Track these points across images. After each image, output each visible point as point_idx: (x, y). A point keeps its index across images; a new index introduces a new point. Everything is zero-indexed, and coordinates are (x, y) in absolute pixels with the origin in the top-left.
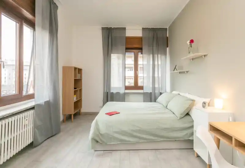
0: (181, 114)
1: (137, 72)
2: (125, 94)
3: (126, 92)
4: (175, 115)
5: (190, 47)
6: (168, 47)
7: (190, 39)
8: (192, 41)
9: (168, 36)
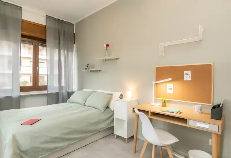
0: (104, 108)
1: (37, 67)
2: (20, 97)
3: (21, 95)
4: (99, 109)
5: (106, 50)
6: (74, 43)
7: (107, 44)
8: (108, 45)
9: (74, 32)
